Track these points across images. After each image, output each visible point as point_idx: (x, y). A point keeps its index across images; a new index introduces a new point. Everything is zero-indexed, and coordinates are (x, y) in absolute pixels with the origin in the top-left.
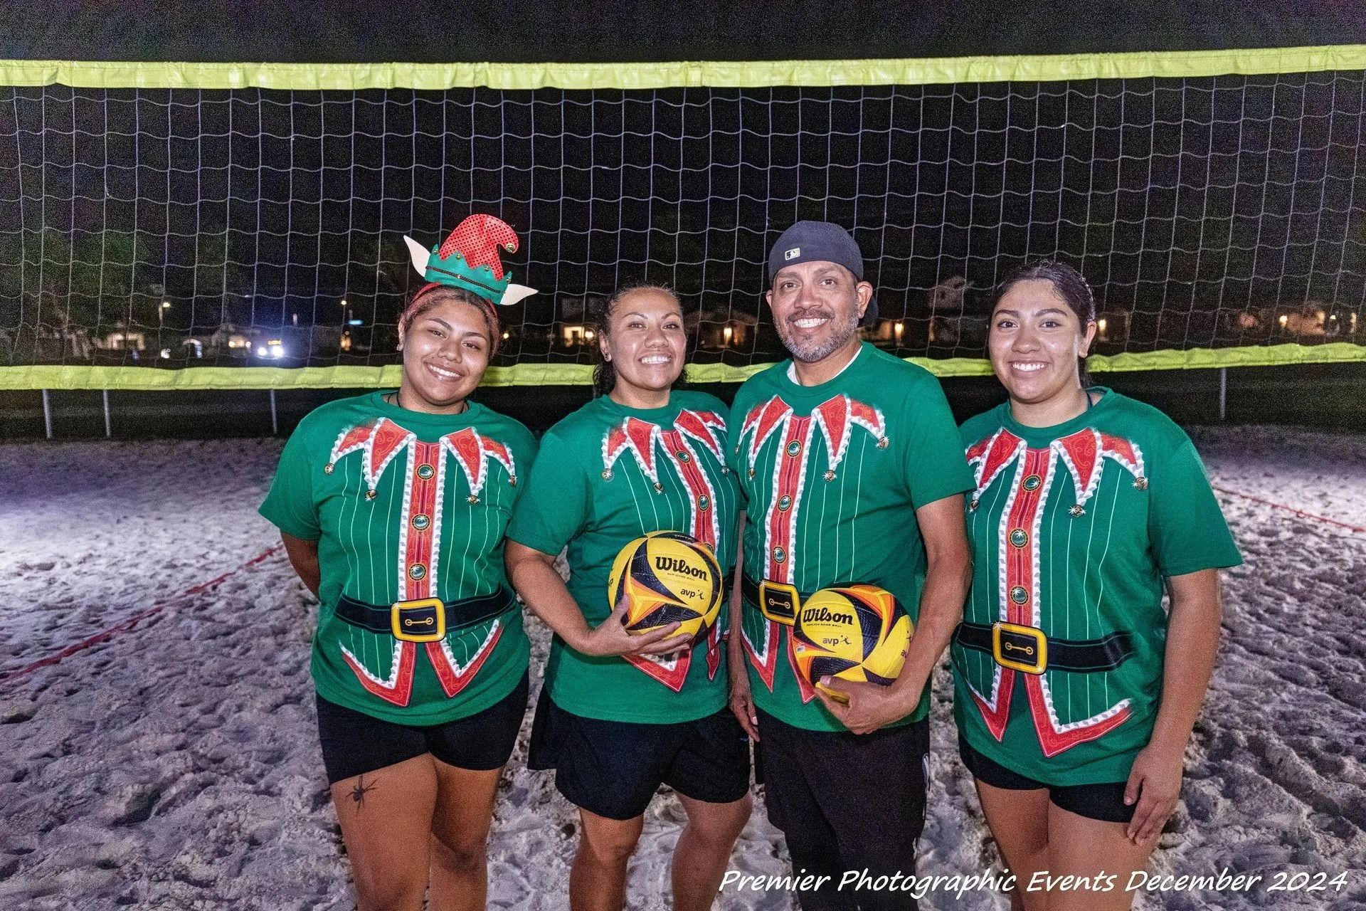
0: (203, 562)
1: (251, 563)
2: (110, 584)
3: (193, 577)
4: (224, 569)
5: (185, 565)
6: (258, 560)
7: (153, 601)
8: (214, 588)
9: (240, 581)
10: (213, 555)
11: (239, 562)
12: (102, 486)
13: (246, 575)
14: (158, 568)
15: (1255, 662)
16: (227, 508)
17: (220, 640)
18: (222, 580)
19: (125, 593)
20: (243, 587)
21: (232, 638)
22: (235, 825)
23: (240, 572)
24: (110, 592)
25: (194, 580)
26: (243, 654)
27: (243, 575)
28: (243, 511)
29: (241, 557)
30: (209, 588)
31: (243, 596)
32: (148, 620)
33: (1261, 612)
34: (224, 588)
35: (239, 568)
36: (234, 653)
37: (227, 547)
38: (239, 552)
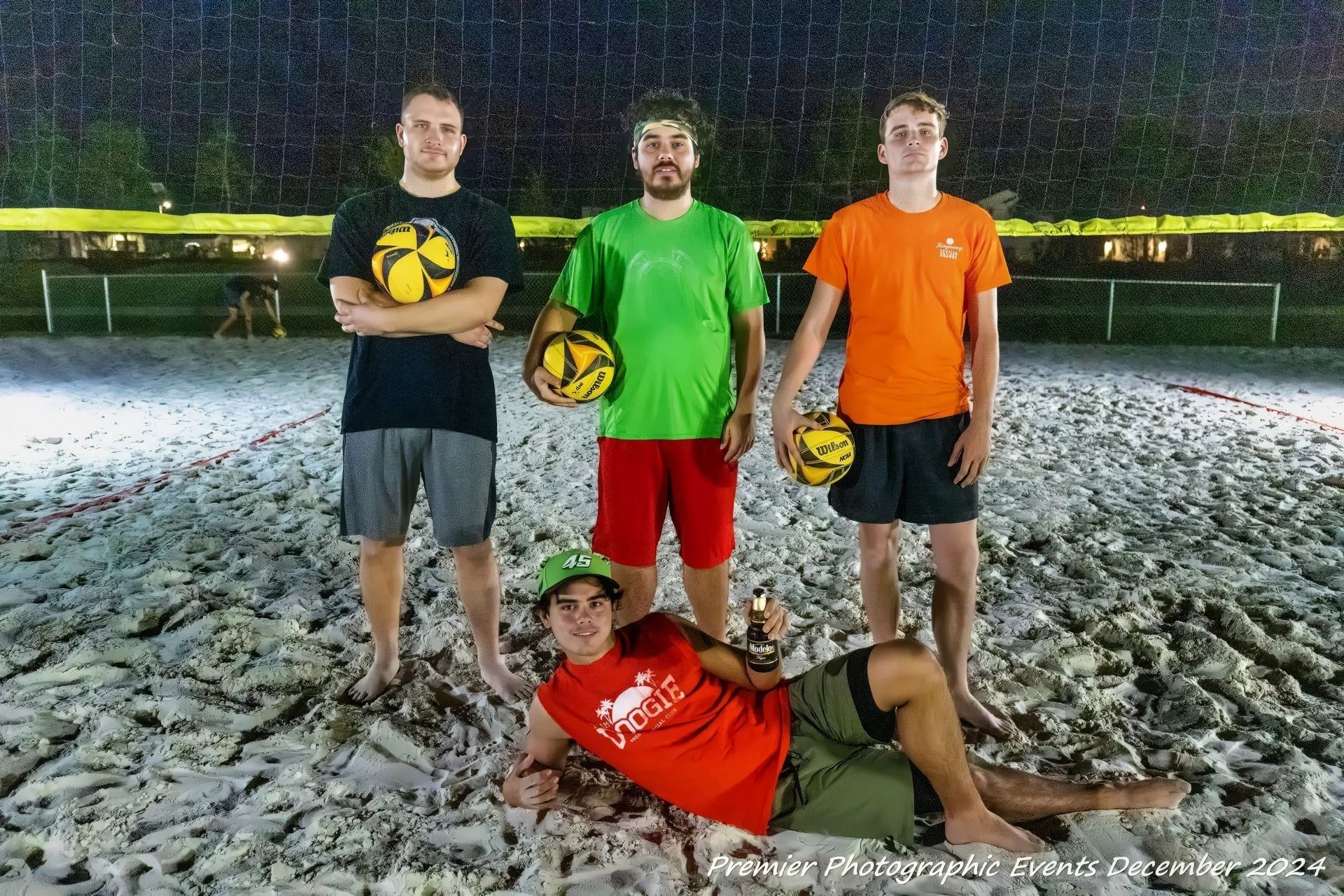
0: (207, 440)
1: (254, 443)
2: (115, 456)
3: (198, 452)
4: (228, 448)
5: (190, 442)
6: (262, 440)
7: (160, 470)
8: (218, 462)
9: (244, 457)
10: (217, 435)
11: (243, 442)
12: (105, 375)
13: (250, 452)
14: (163, 444)
15: (1235, 548)
16: (230, 395)
17: (225, 504)
18: (225, 456)
19: (131, 464)
20: (246, 462)
21: (236, 503)
22: (238, 641)
23: (243, 450)
24: (117, 463)
25: (199, 456)
26: (246, 515)
27: (246, 453)
28: (247, 399)
29: (244, 438)
30: (213, 463)
31: (246, 469)
32: (155, 485)
33: (1256, 508)
34: (227, 463)
35: (243, 446)
36: (238, 514)
37: (231, 429)
38: (243, 433)
